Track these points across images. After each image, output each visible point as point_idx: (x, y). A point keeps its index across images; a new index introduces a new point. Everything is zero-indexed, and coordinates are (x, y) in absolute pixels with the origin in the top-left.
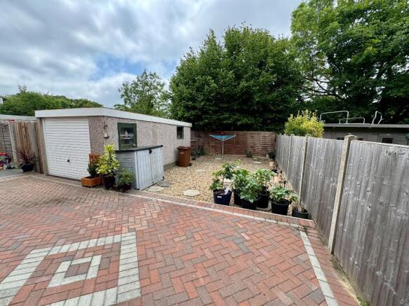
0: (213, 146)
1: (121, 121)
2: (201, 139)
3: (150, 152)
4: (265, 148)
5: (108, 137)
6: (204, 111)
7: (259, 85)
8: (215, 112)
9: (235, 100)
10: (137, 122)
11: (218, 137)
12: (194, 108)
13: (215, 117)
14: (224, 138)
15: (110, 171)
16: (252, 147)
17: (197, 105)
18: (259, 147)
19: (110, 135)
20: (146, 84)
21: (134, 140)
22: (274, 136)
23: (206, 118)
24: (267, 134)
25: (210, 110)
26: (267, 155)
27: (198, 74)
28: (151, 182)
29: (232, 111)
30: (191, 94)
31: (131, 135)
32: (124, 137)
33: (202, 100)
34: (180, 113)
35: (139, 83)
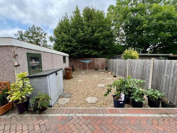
0: (78, 66)
1: (29, 52)
2: (72, 63)
3: (56, 74)
4: (103, 66)
5: (19, 65)
6: (76, 48)
7: (103, 36)
8: (81, 49)
9: (91, 43)
10: (41, 53)
11: (85, 61)
12: (70, 46)
13: (81, 51)
14: (88, 62)
15: (24, 97)
16: (97, 65)
17: (72, 44)
18: (100, 66)
19: (20, 63)
20: (35, 33)
21: (40, 66)
22: (106, 60)
23: (77, 52)
24: (103, 59)
25: (79, 47)
26: (104, 69)
27: (72, 28)
28: (58, 96)
29: (89, 48)
30: (69, 38)
31: (37, 62)
32: (32, 64)
33: (75, 42)
34: (62, 49)
35: (30, 32)
